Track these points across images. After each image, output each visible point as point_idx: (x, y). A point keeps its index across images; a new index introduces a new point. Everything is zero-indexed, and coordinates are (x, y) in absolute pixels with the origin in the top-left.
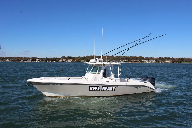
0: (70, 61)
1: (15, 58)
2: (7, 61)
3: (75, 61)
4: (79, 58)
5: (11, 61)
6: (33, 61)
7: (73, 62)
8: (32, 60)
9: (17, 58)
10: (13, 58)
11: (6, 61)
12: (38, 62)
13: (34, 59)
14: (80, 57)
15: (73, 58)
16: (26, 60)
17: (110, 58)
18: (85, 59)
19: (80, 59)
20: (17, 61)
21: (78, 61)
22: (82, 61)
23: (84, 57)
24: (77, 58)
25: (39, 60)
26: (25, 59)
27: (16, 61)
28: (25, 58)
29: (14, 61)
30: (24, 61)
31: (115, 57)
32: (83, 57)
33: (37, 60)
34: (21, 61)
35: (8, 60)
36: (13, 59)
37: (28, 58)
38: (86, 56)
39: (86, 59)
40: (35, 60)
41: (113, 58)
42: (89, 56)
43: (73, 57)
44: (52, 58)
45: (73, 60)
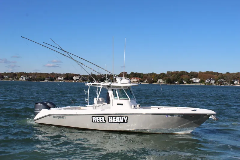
0: (136, 80)
1: (36, 74)
2: (20, 80)
3: (146, 81)
4: (153, 76)
5: (28, 80)
6: (67, 80)
7: (142, 83)
8: (65, 79)
9: (39, 75)
10: (31, 74)
11: (18, 80)
12: (77, 81)
13: (69, 76)
14: (155, 74)
15: (141, 76)
16: (55, 79)
17: (216, 76)
18: (164, 78)
19: (155, 77)
20: (38, 80)
21: (151, 82)
22: (159, 81)
23: (163, 74)
24: (149, 76)
25: (77, 78)
26: (53, 77)
27: (36, 80)
28: (53, 74)
29: (33, 80)
30: (51, 79)
31: (224, 74)
32: (161, 74)
33: (74, 78)
34: (45, 79)
35: (22, 79)
36: (31, 77)
37: (59, 75)
38: (168, 72)
39: (167, 78)
40: (72, 79)
41: (219, 76)
42: (172, 72)
43: (142, 74)
44: (101, 76)
45: (142, 79)
